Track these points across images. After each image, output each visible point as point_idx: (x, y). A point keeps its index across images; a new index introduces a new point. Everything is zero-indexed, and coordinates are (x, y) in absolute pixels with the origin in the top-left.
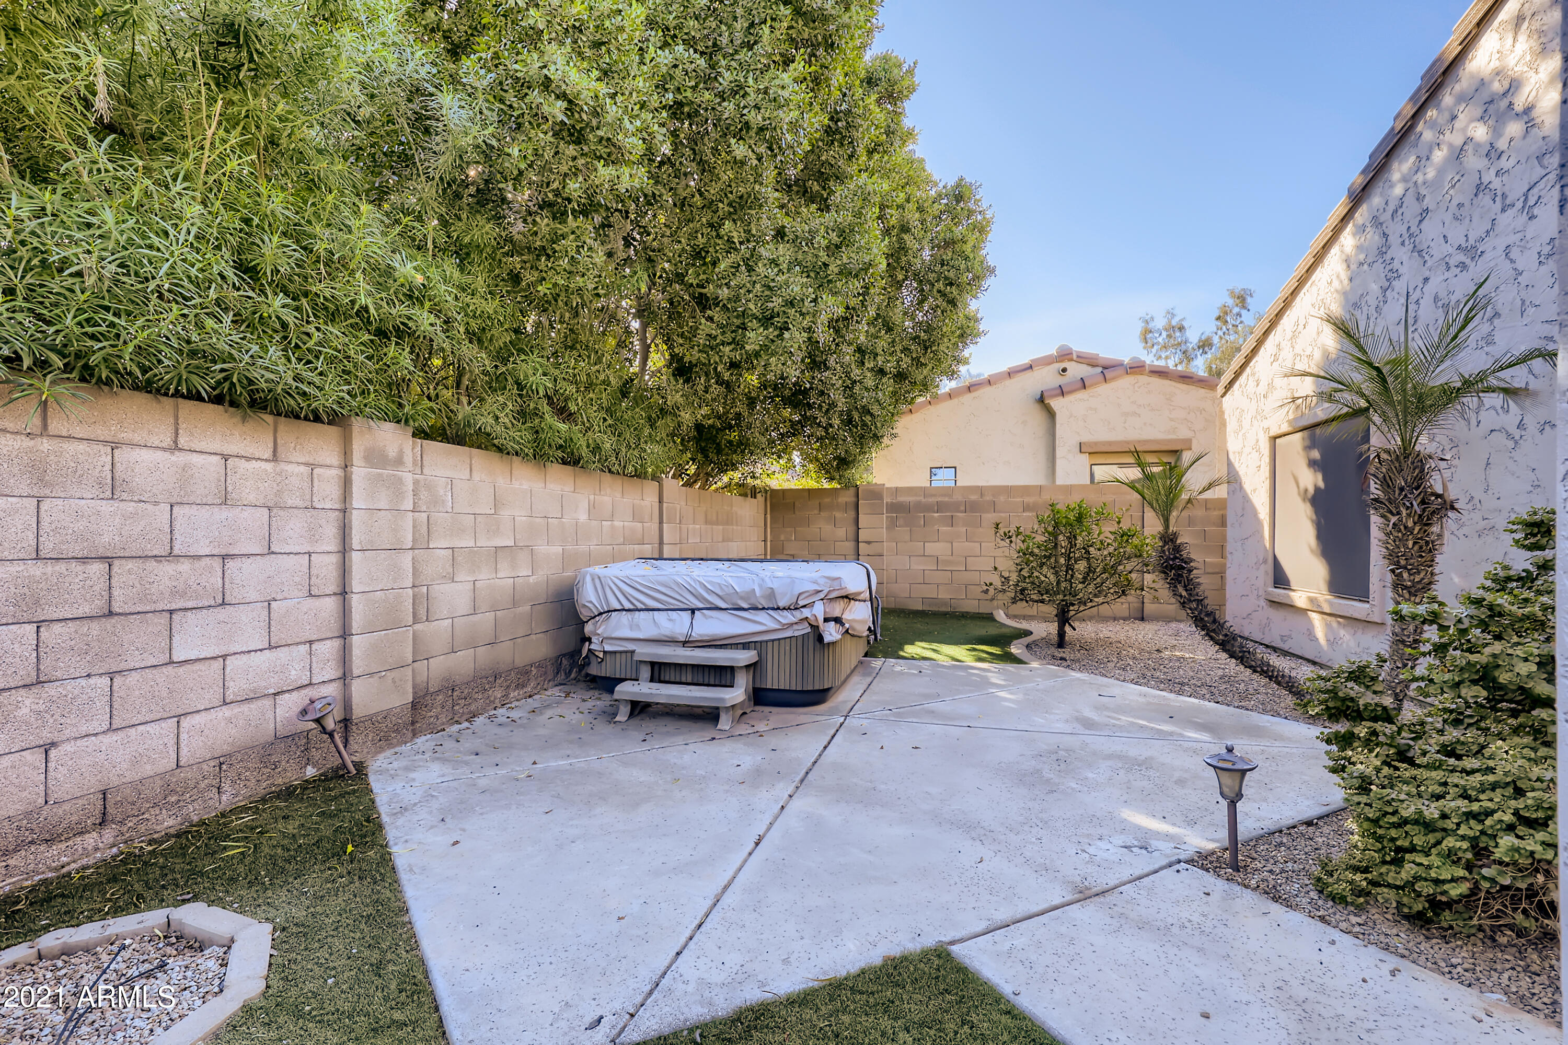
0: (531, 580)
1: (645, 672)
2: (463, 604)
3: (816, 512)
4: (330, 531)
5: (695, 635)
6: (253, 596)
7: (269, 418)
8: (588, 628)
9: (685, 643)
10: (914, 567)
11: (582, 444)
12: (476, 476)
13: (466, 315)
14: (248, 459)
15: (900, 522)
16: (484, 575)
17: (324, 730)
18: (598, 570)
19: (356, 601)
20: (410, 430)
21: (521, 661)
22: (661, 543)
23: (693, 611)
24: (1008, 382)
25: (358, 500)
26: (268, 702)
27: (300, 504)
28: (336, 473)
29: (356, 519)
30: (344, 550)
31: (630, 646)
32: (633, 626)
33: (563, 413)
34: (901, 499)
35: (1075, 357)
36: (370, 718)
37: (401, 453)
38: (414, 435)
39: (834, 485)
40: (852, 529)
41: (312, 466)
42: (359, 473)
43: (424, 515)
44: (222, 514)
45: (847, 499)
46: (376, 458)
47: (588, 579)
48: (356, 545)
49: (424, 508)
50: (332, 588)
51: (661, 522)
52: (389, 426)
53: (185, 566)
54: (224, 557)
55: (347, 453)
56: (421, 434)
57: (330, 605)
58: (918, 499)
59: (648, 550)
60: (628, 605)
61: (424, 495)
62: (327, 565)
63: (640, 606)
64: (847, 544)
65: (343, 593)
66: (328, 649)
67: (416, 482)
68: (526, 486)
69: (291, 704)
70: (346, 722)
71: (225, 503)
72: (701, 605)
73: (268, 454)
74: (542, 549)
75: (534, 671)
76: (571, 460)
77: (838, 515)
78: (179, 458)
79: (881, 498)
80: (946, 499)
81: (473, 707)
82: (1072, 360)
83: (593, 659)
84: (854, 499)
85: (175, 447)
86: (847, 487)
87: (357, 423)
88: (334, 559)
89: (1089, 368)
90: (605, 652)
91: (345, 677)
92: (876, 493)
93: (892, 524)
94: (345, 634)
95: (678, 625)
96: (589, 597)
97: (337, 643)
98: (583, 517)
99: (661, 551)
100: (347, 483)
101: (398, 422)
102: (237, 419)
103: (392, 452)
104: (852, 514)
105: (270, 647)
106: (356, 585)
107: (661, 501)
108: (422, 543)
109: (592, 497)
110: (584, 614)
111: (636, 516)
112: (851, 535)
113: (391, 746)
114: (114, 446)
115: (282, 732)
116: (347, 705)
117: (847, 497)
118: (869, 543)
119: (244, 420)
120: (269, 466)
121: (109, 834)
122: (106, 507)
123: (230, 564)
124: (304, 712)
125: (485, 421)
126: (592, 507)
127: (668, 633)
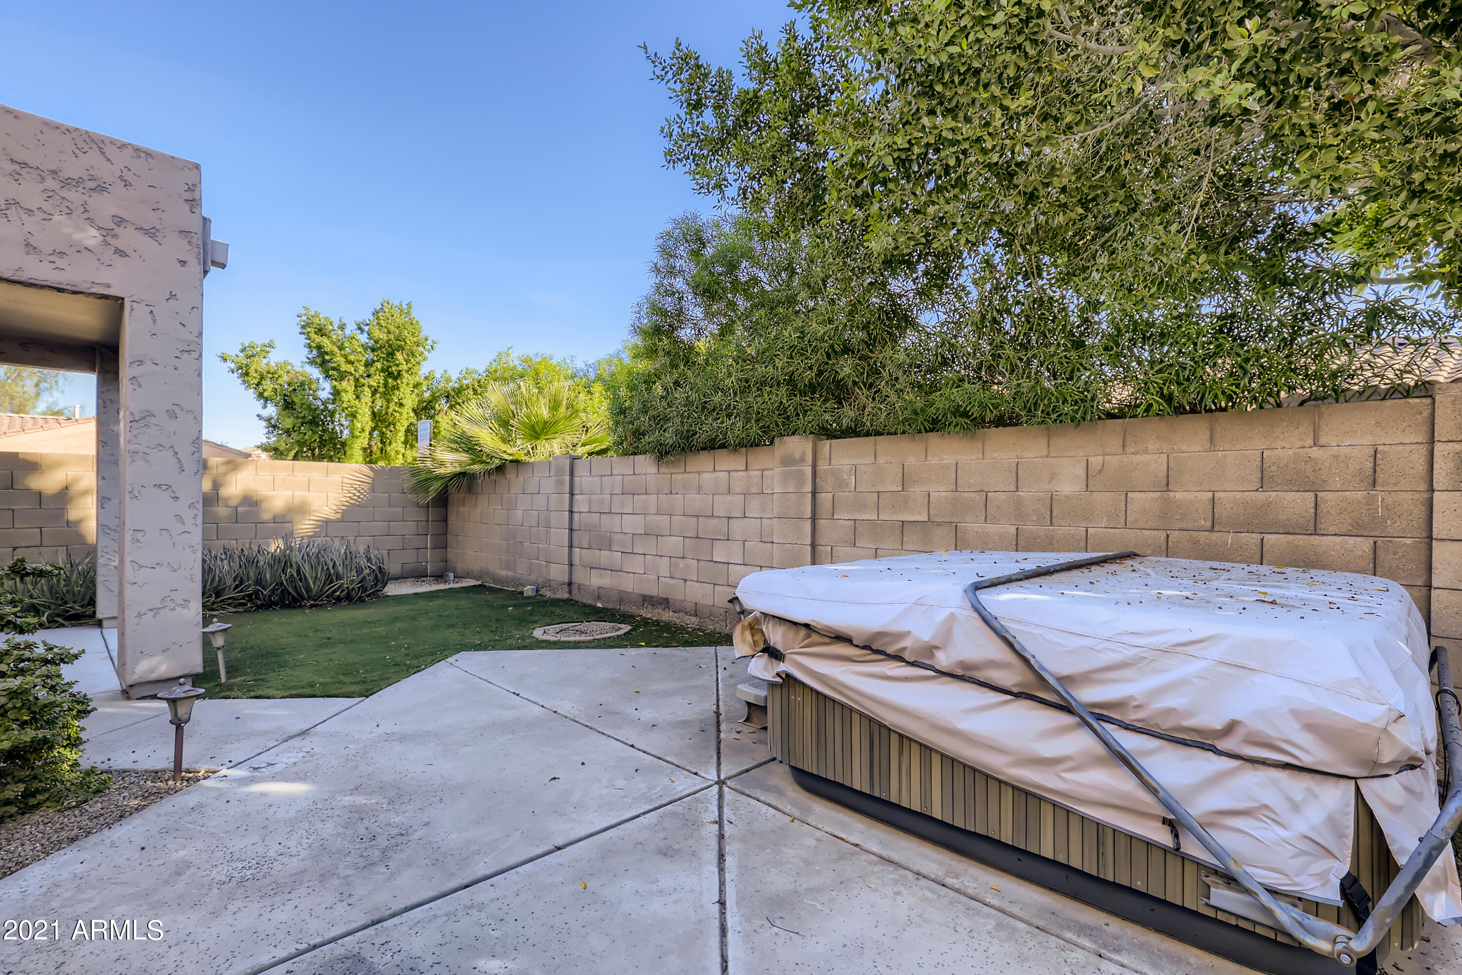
4: (770, 506)
6: (738, 537)
7: (745, 450)
12: (881, 460)
14: (736, 471)
19: (775, 548)
25: (776, 488)
27: (756, 491)
29: (776, 499)
37: (803, 455)
41: (762, 470)
42: (777, 471)
43: (830, 495)
44: (728, 498)
46: (788, 460)
48: (775, 515)
49: (831, 490)
52: (795, 438)
53: (717, 521)
54: (729, 518)
61: (831, 480)
62: (769, 525)
67: (824, 471)
71: (729, 493)
73: (744, 468)
78: (716, 474)
85: (715, 470)
87: (777, 442)
102: (733, 453)
103: (798, 455)
105: (744, 564)
106: (775, 538)
108: (828, 515)
114: (699, 473)
119: (736, 453)
120: (743, 474)
122: (698, 496)
123: (731, 521)
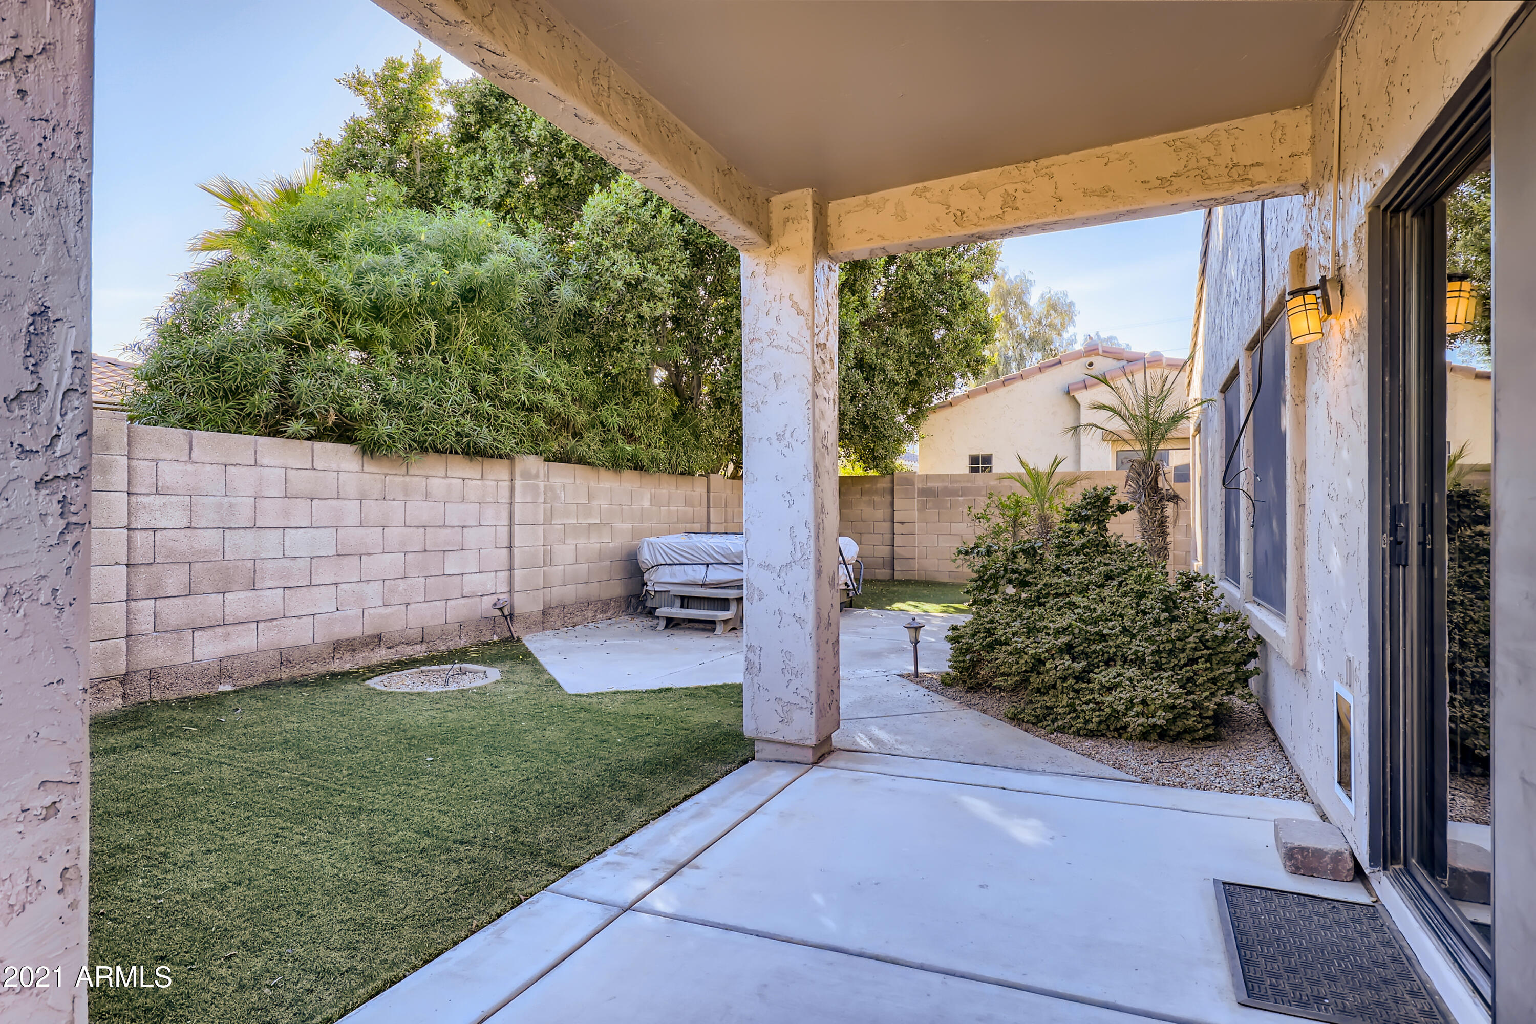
0: (611, 545)
1: (678, 602)
2: (570, 559)
3: (858, 496)
4: (505, 515)
5: (708, 581)
6: (474, 546)
7: (480, 459)
8: (646, 576)
9: (702, 585)
10: (942, 544)
11: (644, 457)
12: (578, 482)
13: (573, 390)
14: (472, 479)
15: (930, 505)
16: (582, 541)
17: (503, 615)
18: (652, 539)
19: (516, 551)
20: (543, 458)
21: (605, 596)
22: (708, 522)
23: (708, 565)
24: (1040, 376)
25: (518, 499)
26: (478, 599)
27: (492, 501)
28: (507, 484)
29: (517, 508)
30: (511, 525)
31: (669, 588)
32: (673, 575)
33: (630, 437)
34: (930, 485)
35: (1101, 352)
36: (521, 615)
37: (538, 472)
38: (545, 461)
39: (873, 473)
40: (889, 511)
41: (497, 481)
42: (518, 483)
43: (549, 505)
44: (462, 506)
45: (885, 485)
46: (526, 475)
47: (645, 544)
48: (516, 522)
49: (549, 501)
50: (506, 544)
51: (708, 507)
52: (532, 457)
53: (448, 531)
54: (463, 527)
55: (512, 473)
56: (547, 460)
57: (505, 552)
58: (945, 484)
59: (697, 527)
60: (669, 562)
61: (549, 494)
62: (503, 532)
63: (676, 562)
64: (884, 524)
65: (510, 547)
66: (504, 575)
67: (545, 486)
68: (608, 485)
69: (488, 602)
70: (511, 615)
71: (463, 501)
72: (712, 561)
73: (479, 477)
74: (618, 525)
75: (613, 604)
76: (638, 467)
77: (877, 498)
78: (448, 481)
79: (913, 484)
80: (969, 485)
81: (575, 620)
82: (1098, 355)
83: (648, 595)
84: (889, 485)
85: (446, 477)
86: (883, 475)
87: (518, 458)
88: (506, 529)
89: (1115, 362)
90: (655, 592)
91: (511, 591)
92: (909, 479)
93: (923, 507)
94: (511, 569)
95: (698, 574)
96: (646, 557)
97: (507, 573)
98: (646, 504)
99: (708, 527)
100: (512, 489)
101: (537, 454)
102: (468, 461)
103: (534, 471)
104: (889, 498)
105: (480, 572)
106: (517, 543)
107: (708, 492)
108: (548, 521)
109: (653, 491)
110: (643, 567)
111: (687, 502)
112: (888, 517)
113: (532, 632)
114: (427, 477)
115: (484, 616)
116: (512, 607)
117: (884, 484)
118: (902, 523)
119: (471, 461)
120: (480, 482)
121: (424, 646)
122: (425, 504)
123: (465, 530)
124: (495, 604)
125: (582, 449)
126: (653, 498)
127: (691, 579)
